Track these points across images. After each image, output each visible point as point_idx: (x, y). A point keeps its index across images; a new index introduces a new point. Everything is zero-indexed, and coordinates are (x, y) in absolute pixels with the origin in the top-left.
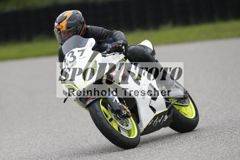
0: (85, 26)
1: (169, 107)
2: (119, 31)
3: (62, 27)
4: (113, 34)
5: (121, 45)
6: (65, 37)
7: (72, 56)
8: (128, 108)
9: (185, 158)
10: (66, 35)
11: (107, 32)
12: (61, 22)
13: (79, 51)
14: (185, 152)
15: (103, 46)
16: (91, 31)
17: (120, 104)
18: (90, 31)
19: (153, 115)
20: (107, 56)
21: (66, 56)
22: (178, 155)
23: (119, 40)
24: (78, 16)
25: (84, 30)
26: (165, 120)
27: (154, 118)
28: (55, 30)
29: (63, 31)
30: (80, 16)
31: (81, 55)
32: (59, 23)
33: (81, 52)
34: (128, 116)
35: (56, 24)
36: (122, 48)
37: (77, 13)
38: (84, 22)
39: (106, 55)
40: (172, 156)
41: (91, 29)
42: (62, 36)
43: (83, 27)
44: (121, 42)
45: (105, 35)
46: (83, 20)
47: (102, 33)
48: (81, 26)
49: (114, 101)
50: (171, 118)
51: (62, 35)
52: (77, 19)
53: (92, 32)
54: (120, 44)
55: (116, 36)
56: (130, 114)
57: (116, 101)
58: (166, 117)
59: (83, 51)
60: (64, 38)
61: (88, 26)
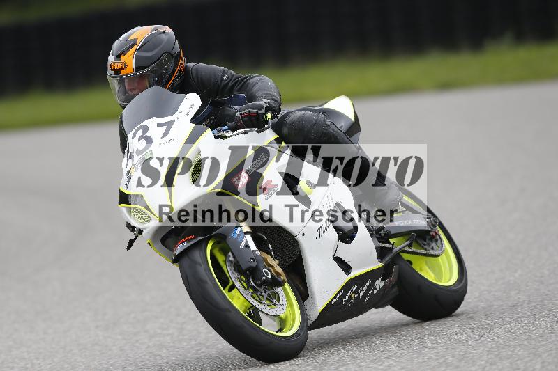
0: (183, 62)
1: (387, 259)
2: (262, 77)
3: (125, 66)
4: (248, 84)
5: (263, 111)
6: (131, 90)
7: (144, 137)
8: (277, 261)
9: (540, 349)
10: (136, 85)
11: (234, 78)
12: (123, 53)
13: (159, 125)
14: (542, 336)
15: (226, 113)
16: (197, 74)
17: (258, 253)
18: (194, 75)
19: (344, 278)
20: (229, 137)
21: (130, 135)
22: (525, 343)
23: (260, 98)
24: (165, 41)
25: (180, 74)
26: (375, 292)
27: (347, 287)
28: (109, 72)
29: (127, 76)
30: (169, 41)
31: (165, 134)
32: (119, 56)
33: (164, 128)
34: (279, 282)
35: (111, 59)
36: (266, 117)
37: (164, 33)
38: (179, 54)
39: (228, 135)
40: (512, 343)
41: (197, 70)
42: (127, 88)
43: (176, 65)
44: (264, 102)
45: (230, 84)
46: (177, 48)
47: (222, 80)
48: (171, 64)
49: (242, 246)
50: (393, 286)
51: (126, 84)
52: (161, 46)
53: (197, 78)
54: (261, 108)
55: (255, 89)
56: (284, 277)
57: (247, 246)
58: (379, 284)
59: (170, 124)
60: (130, 93)
61: (191, 64)
